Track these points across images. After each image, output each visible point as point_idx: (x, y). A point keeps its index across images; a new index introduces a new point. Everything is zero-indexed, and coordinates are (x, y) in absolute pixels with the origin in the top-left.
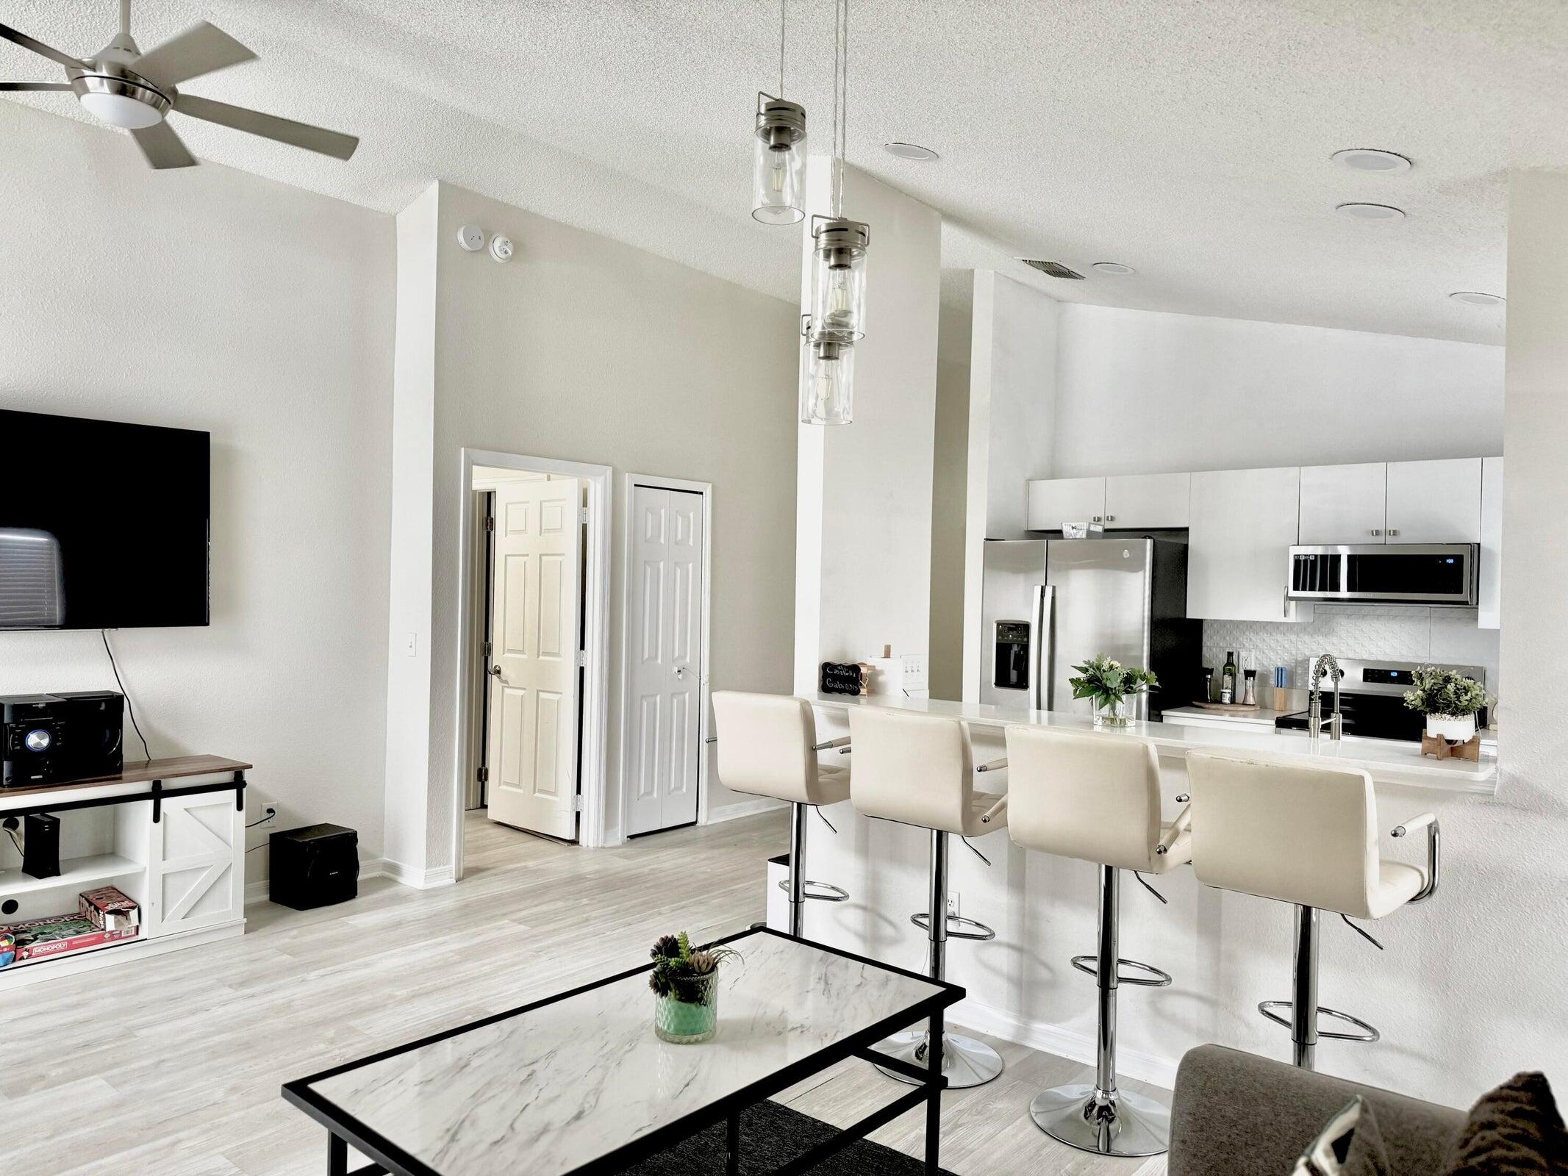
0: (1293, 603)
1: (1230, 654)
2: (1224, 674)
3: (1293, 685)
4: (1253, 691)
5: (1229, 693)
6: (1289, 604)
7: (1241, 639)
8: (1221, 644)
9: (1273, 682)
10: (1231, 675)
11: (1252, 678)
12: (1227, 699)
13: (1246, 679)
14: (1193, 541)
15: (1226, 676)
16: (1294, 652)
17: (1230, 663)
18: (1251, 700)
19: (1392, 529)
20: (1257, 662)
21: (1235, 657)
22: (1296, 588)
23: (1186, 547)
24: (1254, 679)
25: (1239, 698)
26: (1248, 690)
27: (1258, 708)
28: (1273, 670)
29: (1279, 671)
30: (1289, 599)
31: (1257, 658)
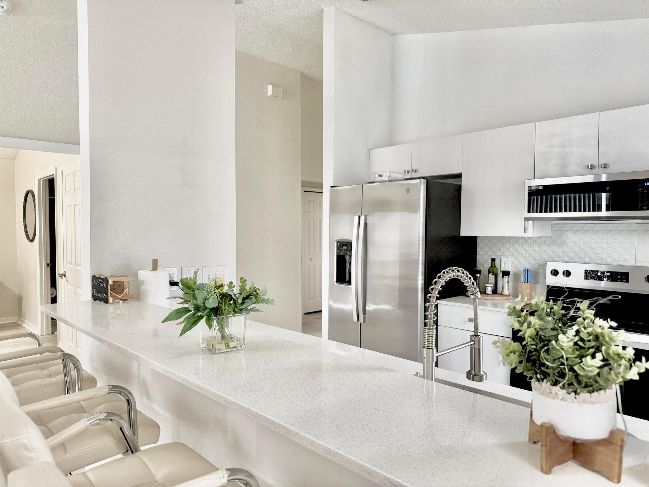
0: (531, 222)
1: (493, 260)
2: (489, 273)
3: (537, 281)
4: (508, 286)
5: (491, 287)
6: (528, 224)
7: (502, 249)
8: (489, 253)
9: (522, 279)
10: (493, 274)
11: (507, 276)
12: (489, 290)
13: (503, 277)
14: (464, 182)
15: (490, 275)
16: (537, 258)
17: (493, 266)
18: (506, 292)
19: (603, 163)
20: (512, 265)
21: (497, 262)
22: (529, 212)
23: (460, 186)
24: (508, 277)
25: (499, 290)
26: (506, 285)
27: (512, 297)
28: (522, 270)
29: (526, 271)
30: (527, 219)
31: (512, 262)
